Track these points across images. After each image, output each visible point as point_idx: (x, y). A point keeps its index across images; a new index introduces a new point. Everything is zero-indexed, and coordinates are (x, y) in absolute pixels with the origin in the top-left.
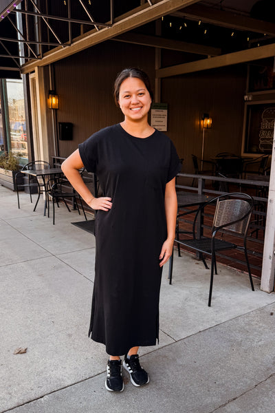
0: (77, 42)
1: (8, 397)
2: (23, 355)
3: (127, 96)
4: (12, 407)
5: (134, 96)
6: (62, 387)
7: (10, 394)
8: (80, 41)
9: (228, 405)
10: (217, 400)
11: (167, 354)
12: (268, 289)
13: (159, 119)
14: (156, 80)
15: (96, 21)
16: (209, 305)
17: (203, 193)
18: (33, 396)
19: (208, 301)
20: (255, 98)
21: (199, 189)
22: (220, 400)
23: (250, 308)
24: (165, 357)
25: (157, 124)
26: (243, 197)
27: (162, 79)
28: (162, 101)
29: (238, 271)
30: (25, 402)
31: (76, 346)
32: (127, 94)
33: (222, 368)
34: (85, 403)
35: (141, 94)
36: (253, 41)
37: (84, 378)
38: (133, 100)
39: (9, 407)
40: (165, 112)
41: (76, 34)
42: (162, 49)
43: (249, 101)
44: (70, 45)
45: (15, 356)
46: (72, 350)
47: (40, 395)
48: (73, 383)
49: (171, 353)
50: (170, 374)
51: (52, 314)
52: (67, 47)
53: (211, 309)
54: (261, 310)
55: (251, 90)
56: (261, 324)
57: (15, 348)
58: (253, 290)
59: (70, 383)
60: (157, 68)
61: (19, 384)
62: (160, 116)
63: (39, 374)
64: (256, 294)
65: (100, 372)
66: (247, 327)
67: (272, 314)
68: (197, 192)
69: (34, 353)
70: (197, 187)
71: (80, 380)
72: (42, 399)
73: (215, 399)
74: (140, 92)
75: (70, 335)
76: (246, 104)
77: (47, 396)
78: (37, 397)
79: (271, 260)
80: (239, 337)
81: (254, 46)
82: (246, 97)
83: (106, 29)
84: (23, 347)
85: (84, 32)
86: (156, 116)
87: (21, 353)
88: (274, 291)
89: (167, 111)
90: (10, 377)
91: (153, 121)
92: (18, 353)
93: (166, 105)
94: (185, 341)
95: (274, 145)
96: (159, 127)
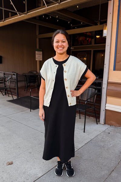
0: (7, 20)
2: (12, 165)
3: (57, 42)
5: (60, 42)
6: (38, 178)
8: (9, 20)
9: (112, 174)
12: (103, 123)
14: (37, 39)
15: (18, 11)
16: (84, 132)
22: (108, 172)
23: (100, 131)
25: (38, 57)
27: (40, 39)
29: (88, 117)
31: (35, 157)
32: (57, 41)
33: (102, 158)
35: (64, 42)
36: (73, 26)
37: (46, 172)
38: (60, 44)
40: (41, 53)
41: (7, 17)
43: (72, 50)
44: (4, 21)
45: (8, 166)
46: (35, 159)
48: (42, 175)
49: (79, 155)
50: (83, 164)
51: (17, 144)
52: (2, 22)
53: (85, 133)
54: (104, 131)
55: (73, 45)
56: (107, 138)
57: (6, 162)
58: (97, 124)
59: (41, 175)
61: (16, 180)
63: (24, 173)
65: (52, 168)
66: (103, 140)
67: (109, 133)
69: (17, 163)
71: (45, 173)
73: (106, 172)
74: (64, 41)
75: (30, 153)
76: (71, 51)
79: (104, 112)
80: (102, 144)
81: (74, 28)
82: (71, 48)
83: (24, 15)
84: (10, 161)
85: (11, 16)
86: (38, 54)
87: (11, 164)
88: (105, 124)
89: (42, 52)
90: (10, 177)
91: (37, 56)
92: (9, 164)
93: (41, 49)
94: (82, 148)
95: (105, 66)
96: (39, 59)
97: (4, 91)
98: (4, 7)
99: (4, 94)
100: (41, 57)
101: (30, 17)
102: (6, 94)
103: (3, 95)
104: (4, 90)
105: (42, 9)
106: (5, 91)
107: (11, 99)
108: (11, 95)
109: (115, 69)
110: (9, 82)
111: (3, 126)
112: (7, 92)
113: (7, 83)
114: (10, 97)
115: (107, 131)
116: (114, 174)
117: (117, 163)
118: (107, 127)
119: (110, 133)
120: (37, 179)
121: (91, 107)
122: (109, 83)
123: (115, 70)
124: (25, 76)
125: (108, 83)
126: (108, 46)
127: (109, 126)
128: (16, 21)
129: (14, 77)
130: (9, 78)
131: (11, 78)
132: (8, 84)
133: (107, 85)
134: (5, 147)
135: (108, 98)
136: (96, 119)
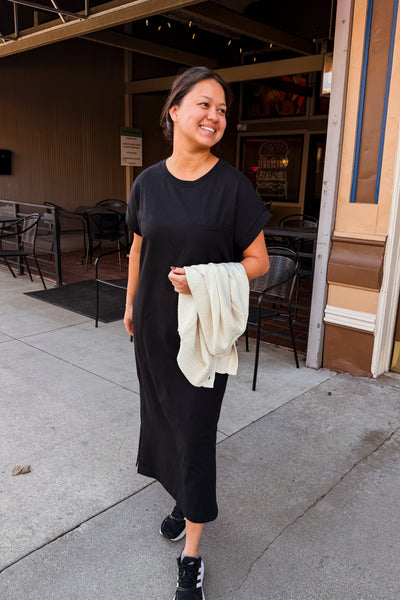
0: (27, 36)
1: (28, 532)
2: (27, 476)
4: (41, 544)
6: (101, 510)
7: (30, 528)
8: (34, 34)
9: (318, 505)
10: (303, 500)
11: (223, 454)
12: (315, 365)
13: (131, 150)
14: (127, 96)
16: (254, 389)
18: (66, 527)
19: (252, 384)
20: (250, 128)
22: (306, 500)
23: (302, 389)
25: (129, 156)
26: (284, 252)
27: (134, 95)
28: (134, 126)
29: (272, 346)
30: (57, 535)
31: (98, 456)
33: (295, 461)
34: (140, 527)
37: (127, 496)
39: (38, 545)
40: (139, 141)
41: (26, 24)
42: (134, 53)
43: (243, 132)
44: (16, 39)
45: (16, 478)
46: (96, 461)
47: (75, 525)
48: (114, 503)
49: (228, 452)
50: (235, 477)
51: (46, 419)
52: (12, 41)
53: (256, 393)
54: (315, 389)
55: (245, 117)
56: (321, 407)
57: (11, 467)
58: (298, 367)
59: (110, 504)
60: (126, 80)
61: (38, 514)
62: (133, 146)
63: (61, 498)
64: (302, 371)
66: (307, 411)
67: (330, 394)
69: (42, 470)
71: (122, 498)
72: (79, 529)
73: (300, 500)
75: (85, 443)
76: (239, 135)
77: (84, 525)
78: (71, 527)
79: (319, 329)
80: (303, 424)
82: (239, 126)
83: (78, 21)
84: (23, 464)
85: (40, 23)
86: (127, 146)
87: (24, 473)
88: (322, 366)
89: (141, 139)
90: (21, 506)
91: (124, 152)
92: (20, 473)
93: (140, 130)
94: (240, 434)
95: (324, 187)
96: (131, 161)
97: (18, 263)
99: (16, 271)
100: (139, 154)
101: (98, 26)
102: (22, 273)
103: (15, 276)
104: (16, 260)
106: (21, 262)
107: (37, 287)
108: (38, 277)
109: (354, 199)
110: (31, 235)
111: (8, 367)
112: (25, 266)
113: (27, 236)
114: (37, 281)
115: (325, 388)
116: (324, 507)
117: (339, 477)
118: (326, 375)
119: (333, 392)
120: (97, 512)
121: (278, 315)
122: (335, 242)
123: (355, 202)
124: (85, 215)
125: (332, 241)
126: (335, 123)
127: (335, 374)
128: (56, 39)
129: (49, 217)
130: (31, 222)
131: (37, 222)
132: (28, 239)
133: (331, 249)
134: (11, 425)
135: (334, 288)
136: (295, 352)
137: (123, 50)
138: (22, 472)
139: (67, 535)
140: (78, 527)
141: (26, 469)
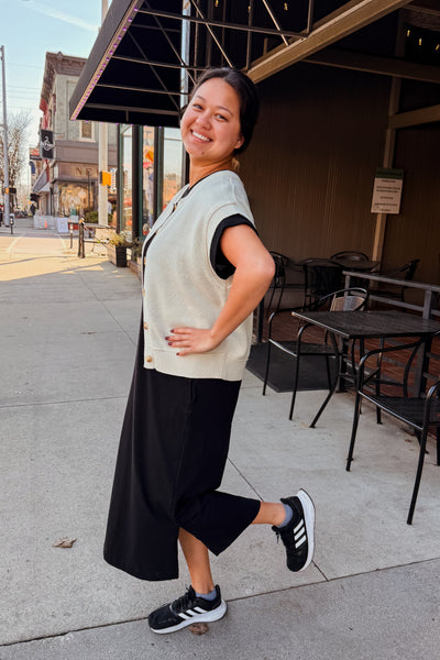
0: (257, 68)
1: (12, 620)
2: (65, 551)
4: (11, 641)
6: (101, 623)
7: (17, 615)
11: (302, 602)
13: (386, 194)
14: (389, 132)
15: (285, 28)
16: (409, 522)
17: (432, 317)
18: (50, 630)
21: (425, 310)
24: (298, 606)
25: (385, 201)
28: (394, 166)
30: (33, 636)
32: (199, 103)
40: (399, 183)
42: (403, 79)
47: (62, 630)
49: (310, 601)
50: (296, 643)
57: (58, 535)
60: (391, 114)
61: (37, 602)
62: (389, 190)
63: (75, 590)
68: (420, 314)
69: (82, 550)
70: (423, 306)
72: (62, 638)
74: (221, 112)
77: (71, 635)
78: (56, 632)
83: (300, 41)
86: (382, 189)
87: (63, 547)
89: (401, 182)
91: (377, 197)
92: (59, 546)
93: (402, 171)
94: (344, 582)
96: (386, 207)
98: (255, 24)
100: (397, 198)
105: (356, 7)
137: (391, 77)
138: (61, 545)
139: (44, 641)
140: (62, 635)
141: (68, 543)
